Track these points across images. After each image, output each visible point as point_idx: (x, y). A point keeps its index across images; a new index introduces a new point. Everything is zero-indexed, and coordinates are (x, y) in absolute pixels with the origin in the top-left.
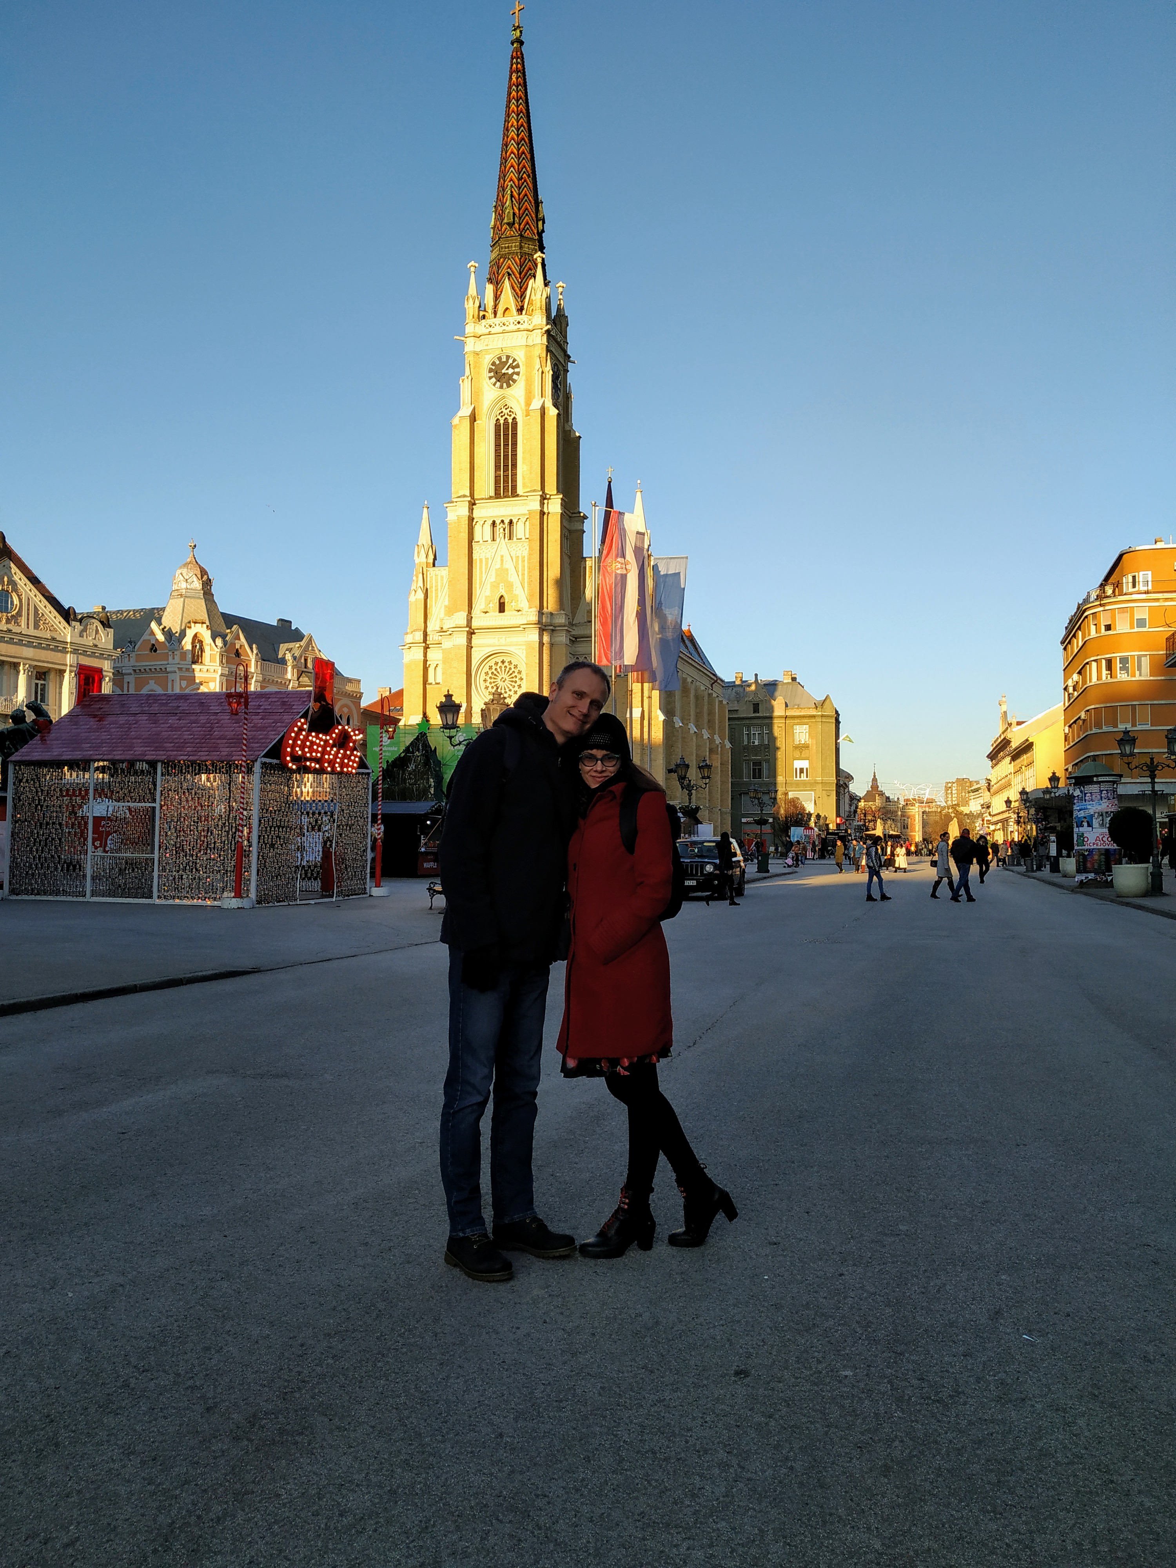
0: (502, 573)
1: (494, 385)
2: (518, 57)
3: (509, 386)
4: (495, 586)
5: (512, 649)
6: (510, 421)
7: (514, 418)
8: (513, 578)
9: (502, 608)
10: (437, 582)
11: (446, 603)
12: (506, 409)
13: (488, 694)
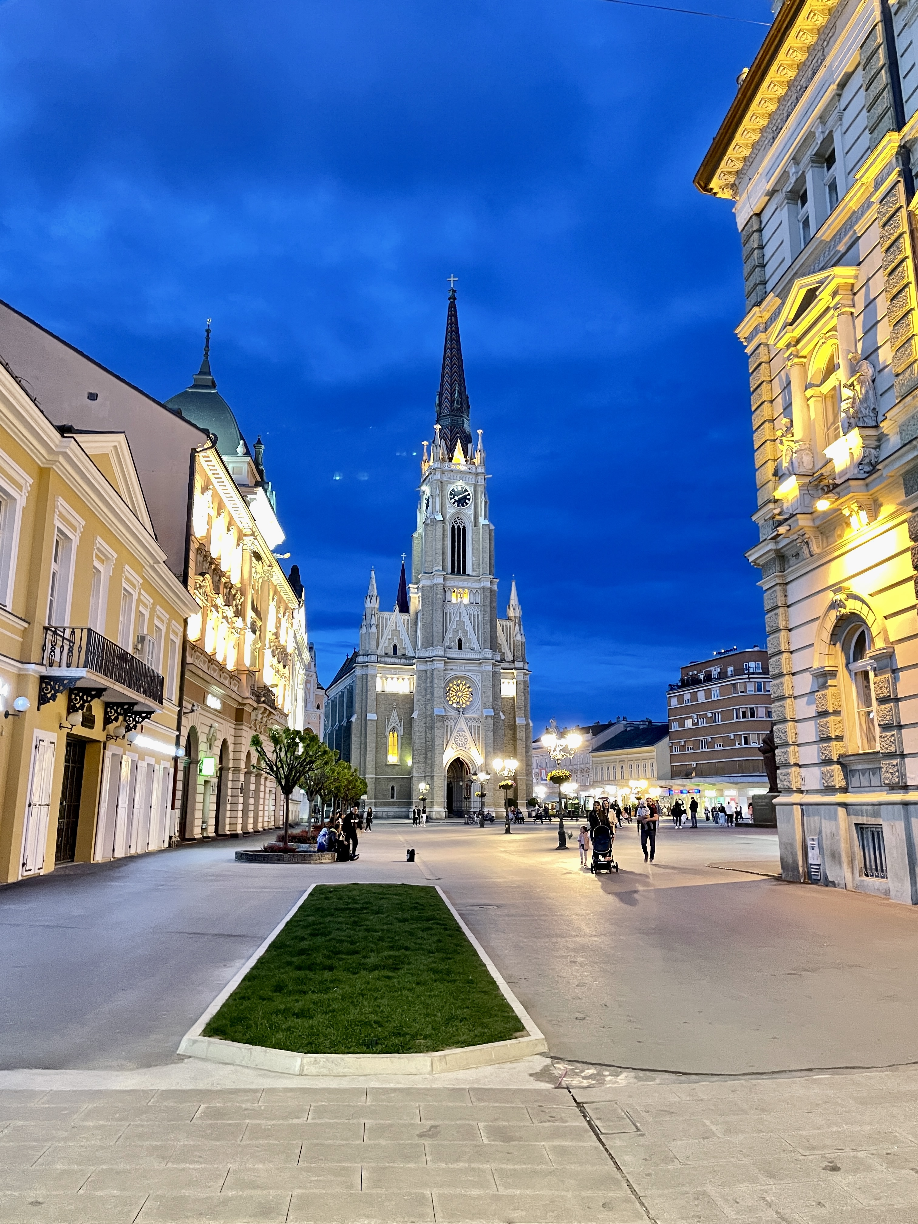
0: (461, 623)
1: (454, 503)
2: (452, 307)
3: (463, 506)
4: (456, 631)
5: (469, 674)
6: (461, 527)
7: (464, 527)
8: (469, 628)
9: (460, 647)
10: (382, 622)
11: (390, 637)
12: (459, 520)
13: (450, 703)
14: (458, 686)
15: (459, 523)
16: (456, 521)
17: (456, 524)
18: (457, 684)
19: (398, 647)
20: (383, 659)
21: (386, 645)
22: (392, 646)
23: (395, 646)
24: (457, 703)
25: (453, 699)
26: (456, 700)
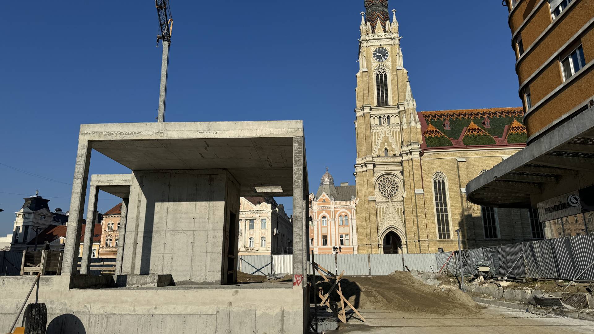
0: (386, 139)
1: (376, 60)
3: (383, 61)
4: (382, 144)
7: (385, 74)
8: (392, 141)
12: (381, 70)
13: (381, 193)
14: (386, 181)
15: (381, 73)
16: (379, 71)
17: (379, 73)
18: (386, 179)
24: (386, 193)
25: (383, 190)
26: (386, 191)
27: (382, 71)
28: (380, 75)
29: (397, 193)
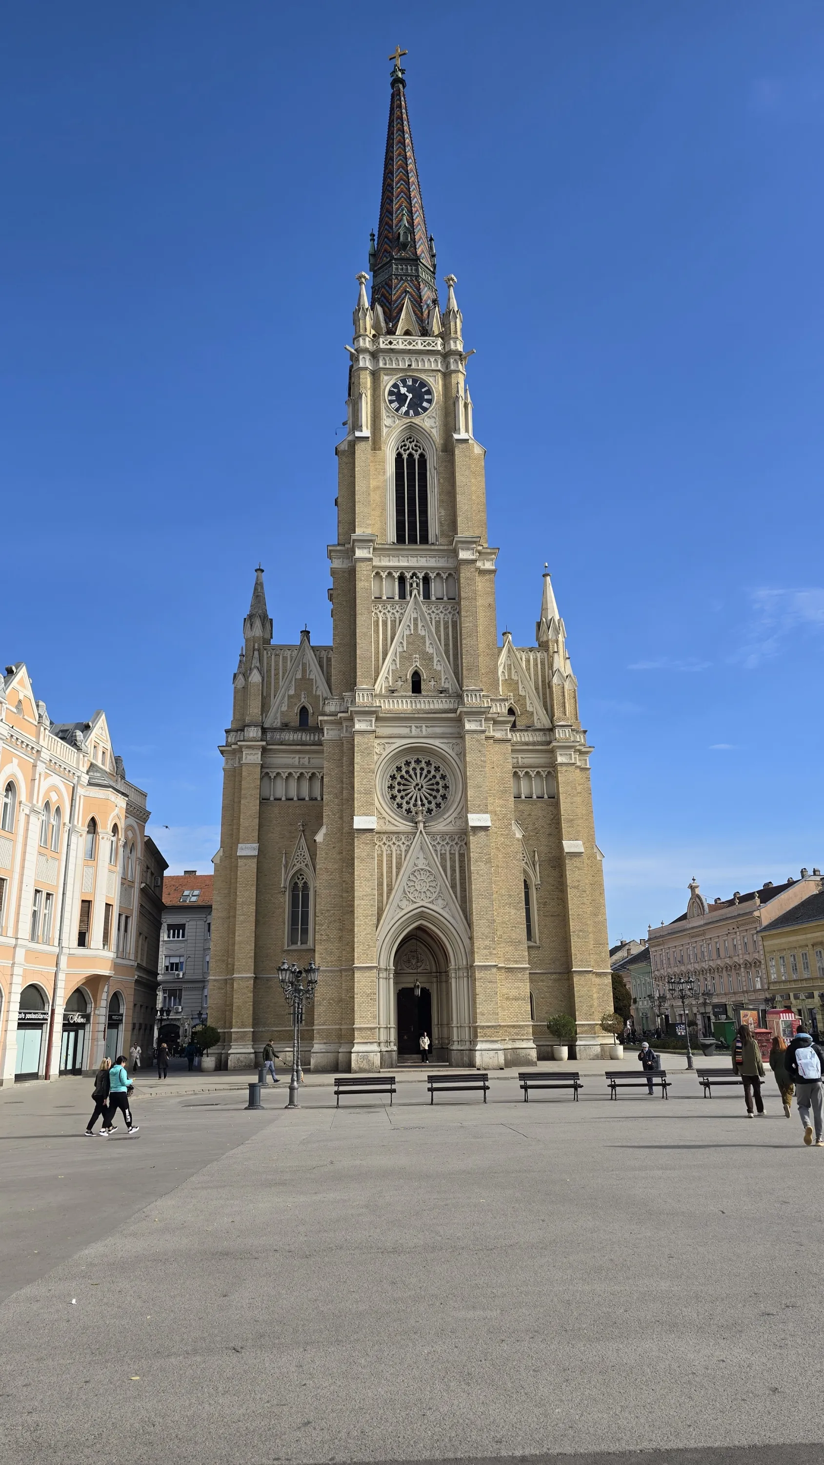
0: (416, 640)
1: (398, 410)
3: (417, 414)
6: (416, 457)
7: (422, 456)
8: (435, 649)
9: (416, 687)
10: (277, 665)
11: (292, 692)
12: (410, 442)
13: (395, 806)
14: (414, 769)
15: (411, 449)
16: (405, 445)
17: (405, 450)
18: (413, 765)
19: (311, 711)
20: (277, 736)
21: (284, 708)
22: (296, 710)
23: (304, 711)
24: (411, 805)
25: (402, 798)
26: (411, 799)
27: (413, 444)
28: (405, 456)
29: (443, 806)
